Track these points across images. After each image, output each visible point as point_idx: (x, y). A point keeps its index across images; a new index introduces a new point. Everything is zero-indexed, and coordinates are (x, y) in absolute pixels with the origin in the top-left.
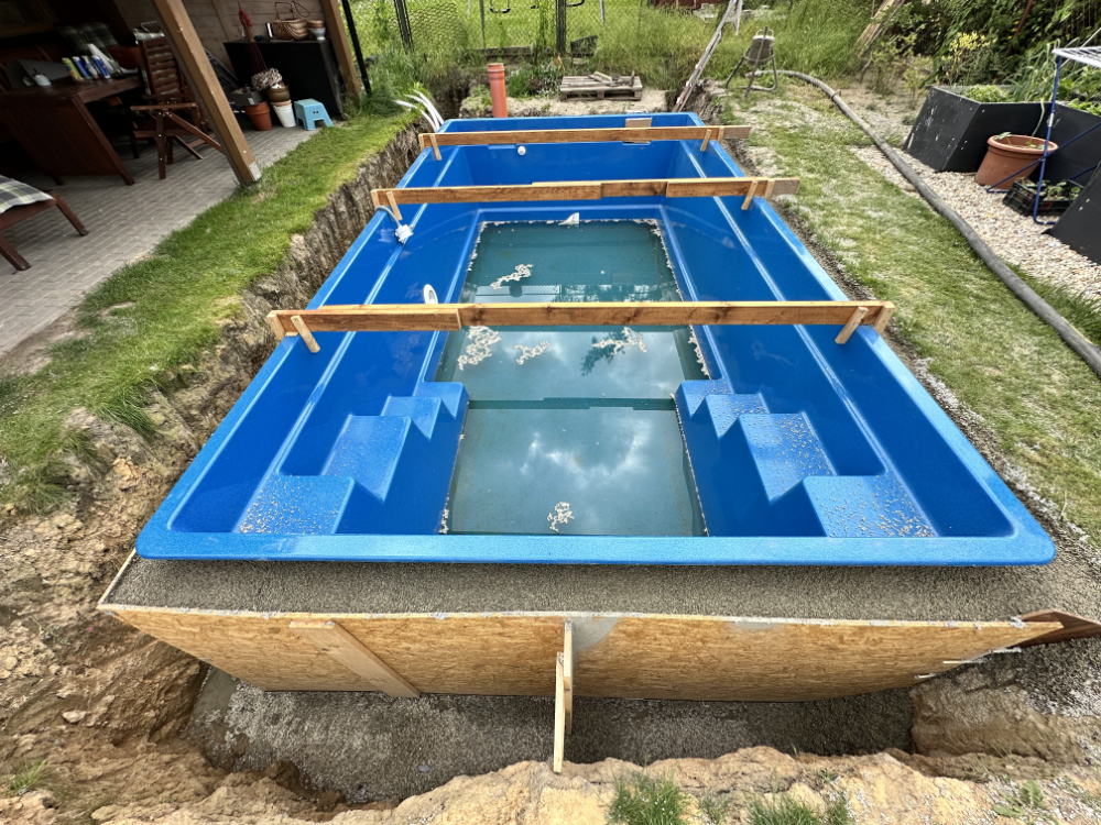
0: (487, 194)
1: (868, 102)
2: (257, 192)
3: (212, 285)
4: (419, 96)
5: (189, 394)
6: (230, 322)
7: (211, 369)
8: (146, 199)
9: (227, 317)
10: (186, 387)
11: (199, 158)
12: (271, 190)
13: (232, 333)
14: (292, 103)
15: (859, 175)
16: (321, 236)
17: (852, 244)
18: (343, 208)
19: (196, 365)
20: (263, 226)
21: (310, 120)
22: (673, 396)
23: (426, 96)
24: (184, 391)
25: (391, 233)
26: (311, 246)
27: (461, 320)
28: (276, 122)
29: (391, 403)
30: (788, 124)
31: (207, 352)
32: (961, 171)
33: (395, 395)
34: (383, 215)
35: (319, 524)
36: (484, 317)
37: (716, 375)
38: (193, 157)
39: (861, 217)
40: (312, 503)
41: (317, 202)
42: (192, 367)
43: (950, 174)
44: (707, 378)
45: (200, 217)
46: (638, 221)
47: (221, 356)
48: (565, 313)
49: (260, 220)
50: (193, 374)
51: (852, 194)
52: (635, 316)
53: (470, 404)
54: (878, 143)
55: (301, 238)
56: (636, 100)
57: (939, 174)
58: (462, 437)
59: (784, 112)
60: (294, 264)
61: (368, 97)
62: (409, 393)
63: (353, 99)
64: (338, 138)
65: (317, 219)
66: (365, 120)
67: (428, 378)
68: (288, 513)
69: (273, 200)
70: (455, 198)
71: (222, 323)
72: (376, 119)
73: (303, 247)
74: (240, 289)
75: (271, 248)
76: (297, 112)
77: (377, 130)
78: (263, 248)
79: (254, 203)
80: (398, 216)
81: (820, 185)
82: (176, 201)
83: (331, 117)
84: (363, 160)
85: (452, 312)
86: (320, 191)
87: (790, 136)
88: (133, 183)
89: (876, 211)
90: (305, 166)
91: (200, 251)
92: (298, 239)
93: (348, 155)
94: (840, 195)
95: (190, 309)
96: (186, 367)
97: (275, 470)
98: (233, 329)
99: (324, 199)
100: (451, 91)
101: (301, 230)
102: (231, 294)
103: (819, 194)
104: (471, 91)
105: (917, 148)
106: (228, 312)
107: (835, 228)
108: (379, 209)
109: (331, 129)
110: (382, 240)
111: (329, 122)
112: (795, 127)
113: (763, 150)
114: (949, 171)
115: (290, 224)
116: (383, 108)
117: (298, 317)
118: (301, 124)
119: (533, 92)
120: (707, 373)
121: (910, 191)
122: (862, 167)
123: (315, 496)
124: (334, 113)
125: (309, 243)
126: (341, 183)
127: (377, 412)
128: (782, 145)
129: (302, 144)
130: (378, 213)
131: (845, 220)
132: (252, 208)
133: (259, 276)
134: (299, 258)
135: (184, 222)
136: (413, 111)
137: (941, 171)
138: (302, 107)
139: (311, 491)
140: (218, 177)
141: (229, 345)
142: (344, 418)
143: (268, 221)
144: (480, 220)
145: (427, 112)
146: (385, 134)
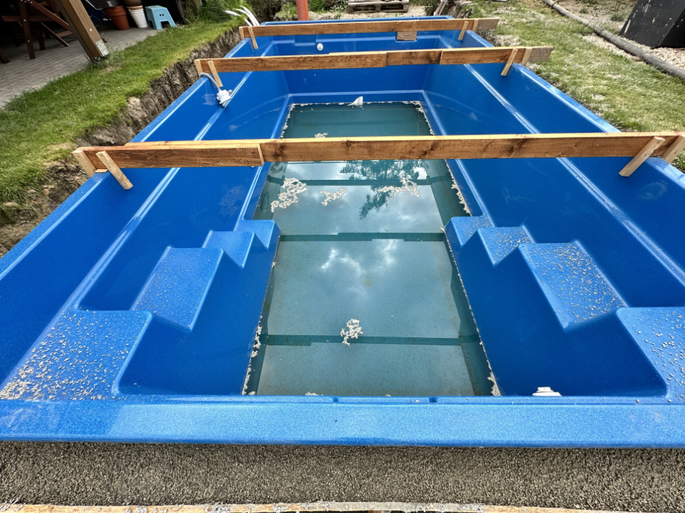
0: (292, 63)
1: (580, 9)
2: (106, 67)
3: (48, 134)
4: (243, 9)
5: (15, 229)
6: (59, 164)
7: (39, 206)
8: (14, 72)
9: (56, 159)
10: (13, 223)
11: (66, 46)
12: (117, 66)
13: (62, 175)
14: (144, 8)
15: (591, 52)
16: (157, 101)
17: (602, 98)
18: (177, 82)
19: (21, 203)
20: (105, 90)
21: (158, 22)
22: (443, 230)
23: (249, 9)
24: (10, 226)
25: (212, 97)
26: (147, 108)
27: (264, 156)
28: (133, 24)
29: (212, 236)
30: (524, 20)
31: (33, 191)
32: (673, 47)
33: (216, 229)
34: (204, 81)
35: (105, 366)
36: (285, 152)
37: (477, 212)
38: (63, 45)
39: (603, 78)
40: (103, 341)
41: (154, 73)
42: (16, 204)
43: (665, 49)
44: (468, 215)
45: (52, 84)
46: (406, 102)
47: (49, 195)
48: (364, 147)
49: (103, 85)
50: (18, 211)
51: (590, 63)
52: (432, 149)
53: (280, 238)
54: (599, 31)
55: (138, 100)
56: (404, 12)
57: (655, 50)
58: (274, 264)
59: (520, 14)
60: (130, 121)
61: (204, 6)
62: (231, 229)
63: (191, 7)
64: (178, 34)
65: (152, 86)
66: (201, 24)
67: (247, 217)
68: (75, 353)
69: (118, 72)
70: (265, 66)
71: (48, 165)
72: (210, 23)
73: (140, 108)
74: (75, 138)
75: (108, 106)
76: (148, 15)
77: (210, 30)
78: (101, 106)
79: (101, 74)
80: (218, 83)
81: (562, 58)
82: (37, 72)
83: (175, 21)
84: (197, 47)
85: (254, 146)
86: (157, 66)
87: (528, 27)
88: (8, 62)
89: (614, 74)
90: (150, 51)
91: (45, 107)
92: (135, 101)
93: (184, 45)
94: (580, 64)
95: (21, 154)
96: (9, 204)
97: (73, 304)
98: (61, 171)
99: (159, 71)
100: (268, 9)
101: (136, 94)
102: (65, 141)
103: (563, 64)
104: (282, 8)
105: (633, 33)
106: (59, 156)
107: (584, 87)
108: (202, 76)
109: (174, 29)
110: (207, 103)
111: (172, 23)
112: (531, 22)
113: (509, 37)
114: (663, 47)
115: (128, 89)
116: (215, 15)
117: (104, 153)
118: (151, 25)
119: (327, 8)
120: (468, 211)
121: (637, 61)
122: (591, 46)
123: (107, 334)
124: (178, 18)
125: (145, 105)
126: (176, 61)
127: (199, 245)
128: (523, 33)
129: (151, 37)
130: (201, 78)
131: (591, 81)
132: (99, 77)
133: (94, 128)
134: (136, 117)
135: (39, 86)
136: (238, 18)
137: (657, 47)
138: (150, 10)
139: (104, 328)
140: (78, 58)
141: (59, 185)
142: (163, 249)
143: (109, 86)
144: (290, 103)
145: (249, 20)
146: (216, 32)
